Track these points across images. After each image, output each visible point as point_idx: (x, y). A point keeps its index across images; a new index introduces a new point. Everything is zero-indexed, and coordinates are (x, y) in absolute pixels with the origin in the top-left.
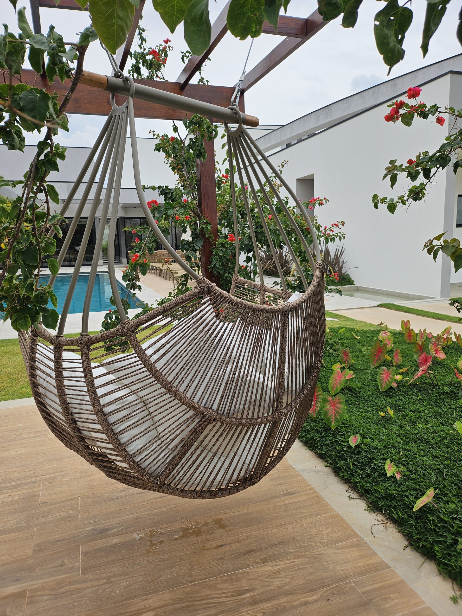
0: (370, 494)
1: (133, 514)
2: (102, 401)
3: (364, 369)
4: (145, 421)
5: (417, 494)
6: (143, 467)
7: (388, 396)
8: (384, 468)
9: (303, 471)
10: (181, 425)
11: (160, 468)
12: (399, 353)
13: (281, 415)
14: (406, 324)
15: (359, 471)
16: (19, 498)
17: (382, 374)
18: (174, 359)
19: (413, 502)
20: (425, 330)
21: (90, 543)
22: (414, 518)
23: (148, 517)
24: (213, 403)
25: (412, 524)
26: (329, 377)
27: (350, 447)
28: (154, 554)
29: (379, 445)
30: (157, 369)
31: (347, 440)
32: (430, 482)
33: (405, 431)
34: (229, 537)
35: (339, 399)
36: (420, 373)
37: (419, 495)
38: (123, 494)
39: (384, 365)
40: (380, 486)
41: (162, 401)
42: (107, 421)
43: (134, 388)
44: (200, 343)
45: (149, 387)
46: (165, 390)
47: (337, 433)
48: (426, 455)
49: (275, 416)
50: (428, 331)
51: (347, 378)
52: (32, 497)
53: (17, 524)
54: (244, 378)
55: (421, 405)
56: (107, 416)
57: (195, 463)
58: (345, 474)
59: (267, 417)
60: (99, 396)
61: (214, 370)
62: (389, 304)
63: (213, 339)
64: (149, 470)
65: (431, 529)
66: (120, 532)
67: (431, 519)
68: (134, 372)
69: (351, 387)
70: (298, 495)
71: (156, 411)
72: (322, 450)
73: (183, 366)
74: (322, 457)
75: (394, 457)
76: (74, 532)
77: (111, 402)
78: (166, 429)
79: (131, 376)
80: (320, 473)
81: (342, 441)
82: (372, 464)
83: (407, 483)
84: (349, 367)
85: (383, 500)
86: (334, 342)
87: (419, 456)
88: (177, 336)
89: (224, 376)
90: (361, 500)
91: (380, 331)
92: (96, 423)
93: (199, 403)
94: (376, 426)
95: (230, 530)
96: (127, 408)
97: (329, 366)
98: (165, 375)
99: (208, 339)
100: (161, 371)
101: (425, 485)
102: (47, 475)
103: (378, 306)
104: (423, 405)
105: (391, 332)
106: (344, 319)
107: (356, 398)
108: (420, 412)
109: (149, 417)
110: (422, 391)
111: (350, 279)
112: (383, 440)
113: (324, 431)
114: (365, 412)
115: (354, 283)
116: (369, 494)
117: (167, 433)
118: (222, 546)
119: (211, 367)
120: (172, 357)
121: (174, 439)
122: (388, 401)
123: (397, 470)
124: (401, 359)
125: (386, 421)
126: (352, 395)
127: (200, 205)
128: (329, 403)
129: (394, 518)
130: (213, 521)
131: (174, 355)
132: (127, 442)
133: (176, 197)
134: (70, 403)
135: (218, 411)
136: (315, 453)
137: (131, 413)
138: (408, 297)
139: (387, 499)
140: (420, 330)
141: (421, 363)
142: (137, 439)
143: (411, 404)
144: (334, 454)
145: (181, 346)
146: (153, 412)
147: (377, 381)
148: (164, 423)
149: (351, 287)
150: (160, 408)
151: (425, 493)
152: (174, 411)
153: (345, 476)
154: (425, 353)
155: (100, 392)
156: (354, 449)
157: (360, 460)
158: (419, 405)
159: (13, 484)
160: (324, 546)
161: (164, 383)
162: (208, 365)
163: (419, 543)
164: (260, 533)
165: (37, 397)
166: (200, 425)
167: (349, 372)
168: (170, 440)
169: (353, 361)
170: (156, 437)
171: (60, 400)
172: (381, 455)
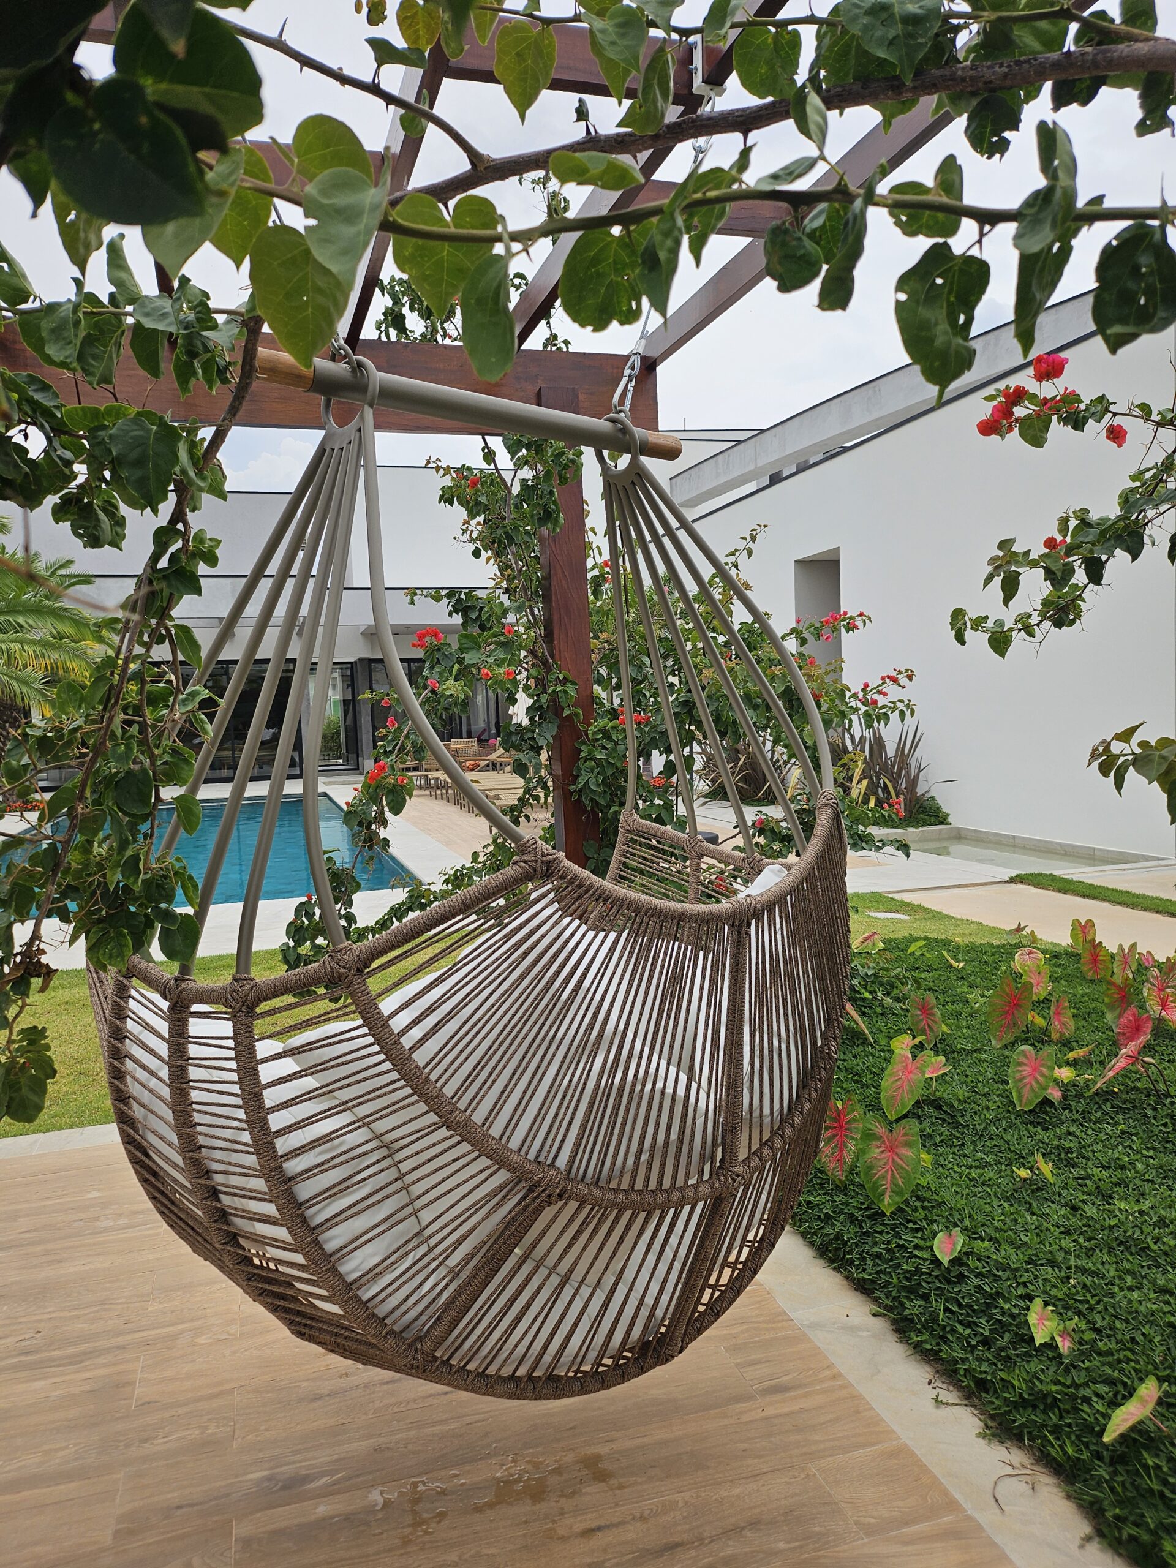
0: (991, 1393)
1: (371, 1437)
2: (282, 1145)
3: (975, 1051)
4: (387, 1197)
5: (1115, 1395)
6: (381, 1316)
7: (1039, 1123)
8: (1027, 1321)
9: (815, 1326)
10: (477, 1206)
11: (424, 1318)
12: (1064, 1008)
13: (734, 1180)
14: (1083, 929)
15: (960, 1329)
16: (83, 1388)
17: (1020, 1064)
18: (459, 1041)
19: (1104, 1415)
20: (1134, 946)
21: (258, 1515)
22: (1107, 1460)
23: (410, 1447)
24: (558, 1153)
25: (1101, 1476)
26: (883, 1070)
27: (936, 1262)
28: (422, 1549)
29: (1014, 1258)
30: (417, 1067)
31: (929, 1244)
32: (1150, 1361)
33: (1085, 1221)
34: (617, 1505)
35: (905, 1135)
36: (1119, 1063)
37: (1119, 1397)
38: (345, 1382)
39: (1025, 1041)
40: (1017, 1371)
41: (429, 1147)
42: (291, 1196)
43: (362, 1111)
44: (525, 1000)
45: (396, 1111)
46: (436, 1119)
47: (901, 1224)
48: (1139, 1287)
49: (717, 1185)
50: (1141, 949)
51: (927, 1076)
52: (117, 1386)
53: (77, 1459)
54: (638, 1088)
55: (1125, 1147)
56: (292, 1183)
57: (511, 1305)
58: (925, 1337)
59: (696, 1187)
60: (275, 1133)
61: (561, 1067)
62: (1039, 875)
63: (558, 990)
64: (395, 1322)
65: (1151, 1490)
66: (336, 1487)
67: (1151, 1463)
68: (361, 1071)
69: (940, 1099)
70: (800, 1392)
71: (413, 1170)
72: (864, 1270)
73: (483, 1058)
74: (863, 1287)
75: (1054, 1292)
76: (219, 1484)
77: (303, 1147)
78: (439, 1217)
79: (354, 1083)
80: (860, 1333)
81: (916, 1247)
82: (994, 1311)
83: (1087, 1364)
84: (936, 1044)
85: (1025, 1408)
86: (897, 977)
87: (1121, 1289)
88: (467, 984)
89: (585, 1084)
90: (968, 1409)
91: (1018, 946)
92: (265, 1200)
93: (523, 1153)
94: (1006, 1205)
95: (621, 1487)
96: (342, 1163)
97: (883, 1042)
98: (437, 1081)
99: (547, 988)
100: (427, 1070)
101: (1135, 1369)
102: (154, 1328)
103: (1012, 880)
104: (1131, 1148)
105: (1044, 952)
106: (922, 915)
107: (954, 1128)
108: (1123, 1168)
109: (398, 1185)
110: (1128, 1109)
111: (939, 809)
112: (1026, 1243)
113: (869, 1217)
114: (977, 1167)
115: (950, 819)
116: (987, 1392)
117: (442, 1228)
118: (599, 1529)
119: (552, 1059)
120: (455, 1035)
121: (459, 1242)
122: (1038, 1137)
123: (1061, 1327)
124: (1072, 1024)
125: (1033, 1191)
126: (944, 1120)
127: (549, 637)
128: (878, 1143)
129: (1054, 1458)
130: (577, 1462)
131: (460, 1029)
132: (342, 1248)
133: (488, 619)
134: (205, 1147)
135: (569, 1173)
136: (847, 1278)
137: (351, 1177)
138: (1091, 857)
139: (1035, 1407)
140: (1121, 947)
141: (1124, 1034)
142: (366, 1243)
143: (1100, 1147)
144: (895, 1280)
145: (478, 1009)
146: (408, 1173)
147: (1008, 1083)
148: (432, 1202)
149: (940, 830)
150: (424, 1164)
151: (1135, 1390)
152: (458, 1171)
153: (925, 1341)
154: (1133, 1009)
155: (276, 1121)
156: (948, 1270)
157: (963, 1298)
158: (1120, 1148)
159: (70, 1351)
160: (867, 1534)
161: (433, 1100)
162: (544, 1055)
163: (1120, 1529)
164: (698, 1497)
165: (125, 1127)
166: (525, 1209)
167: (933, 1059)
168: (449, 1247)
169: (945, 1028)
170: (413, 1238)
171: (181, 1137)
172: (1018, 1284)
